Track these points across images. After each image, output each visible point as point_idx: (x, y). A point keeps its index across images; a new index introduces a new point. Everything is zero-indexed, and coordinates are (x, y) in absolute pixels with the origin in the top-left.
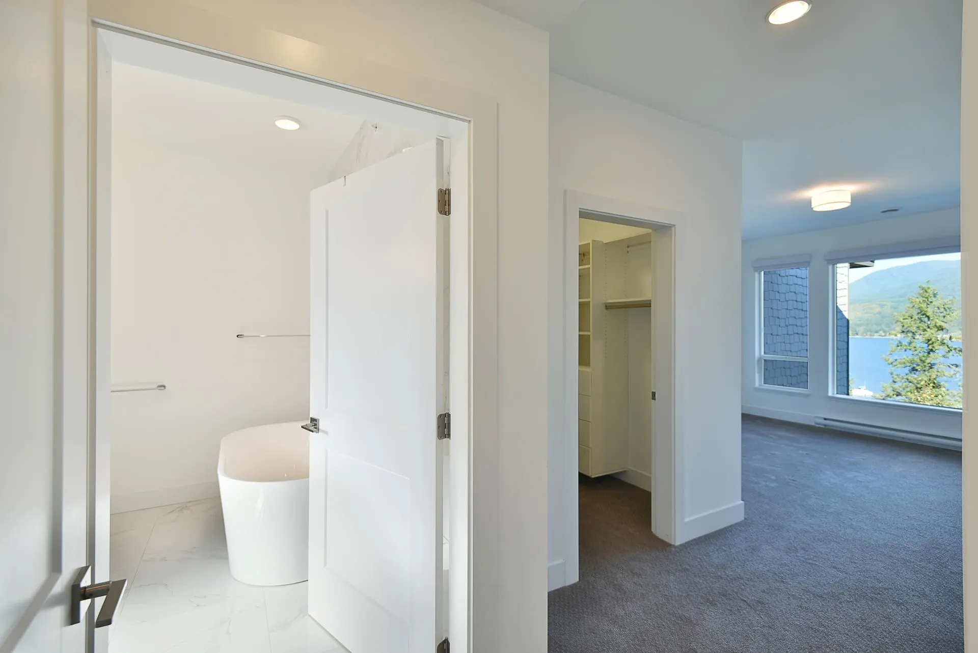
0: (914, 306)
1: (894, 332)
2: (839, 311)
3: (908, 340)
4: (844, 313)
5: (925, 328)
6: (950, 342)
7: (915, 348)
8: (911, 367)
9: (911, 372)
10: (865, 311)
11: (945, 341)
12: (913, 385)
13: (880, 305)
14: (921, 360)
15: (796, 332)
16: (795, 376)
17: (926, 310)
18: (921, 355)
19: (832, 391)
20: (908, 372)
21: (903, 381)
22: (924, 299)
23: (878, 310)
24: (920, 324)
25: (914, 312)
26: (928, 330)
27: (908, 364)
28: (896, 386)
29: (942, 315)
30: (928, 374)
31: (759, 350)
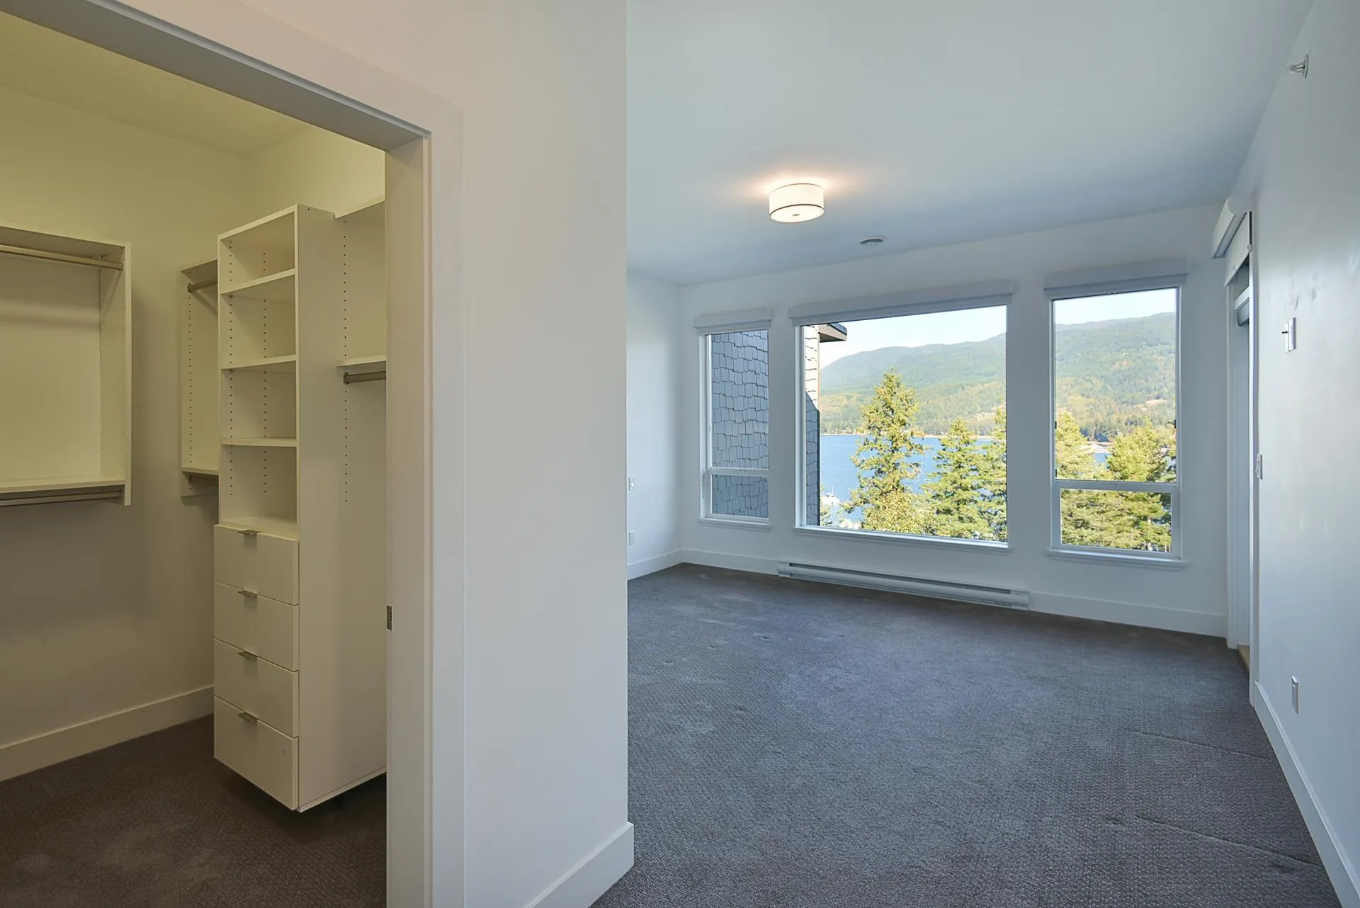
0: (879, 398)
1: (861, 428)
2: (809, 401)
3: (874, 437)
4: (814, 402)
5: (890, 423)
6: (911, 439)
7: (881, 446)
8: (877, 469)
9: (877, 475)
10: (834, 404)
11: (907, 438)
12: (878, 490)
13: (847, 396)
14: (886, 460)
15: (756, 430)
16: (755, 496)
17: (890, 402)
18: (886, 454)
19: (801, 522)
20: (875, 474)
21: (870, 485)
22: (889, 389)
23: (845, 402)
24: (885, 419)
25: (881, 404)
26: (892, 425)
27: (874, 466)
28: (863, 492)
29: (904, 407)
30: (893, 476)
31: (705, 460)
